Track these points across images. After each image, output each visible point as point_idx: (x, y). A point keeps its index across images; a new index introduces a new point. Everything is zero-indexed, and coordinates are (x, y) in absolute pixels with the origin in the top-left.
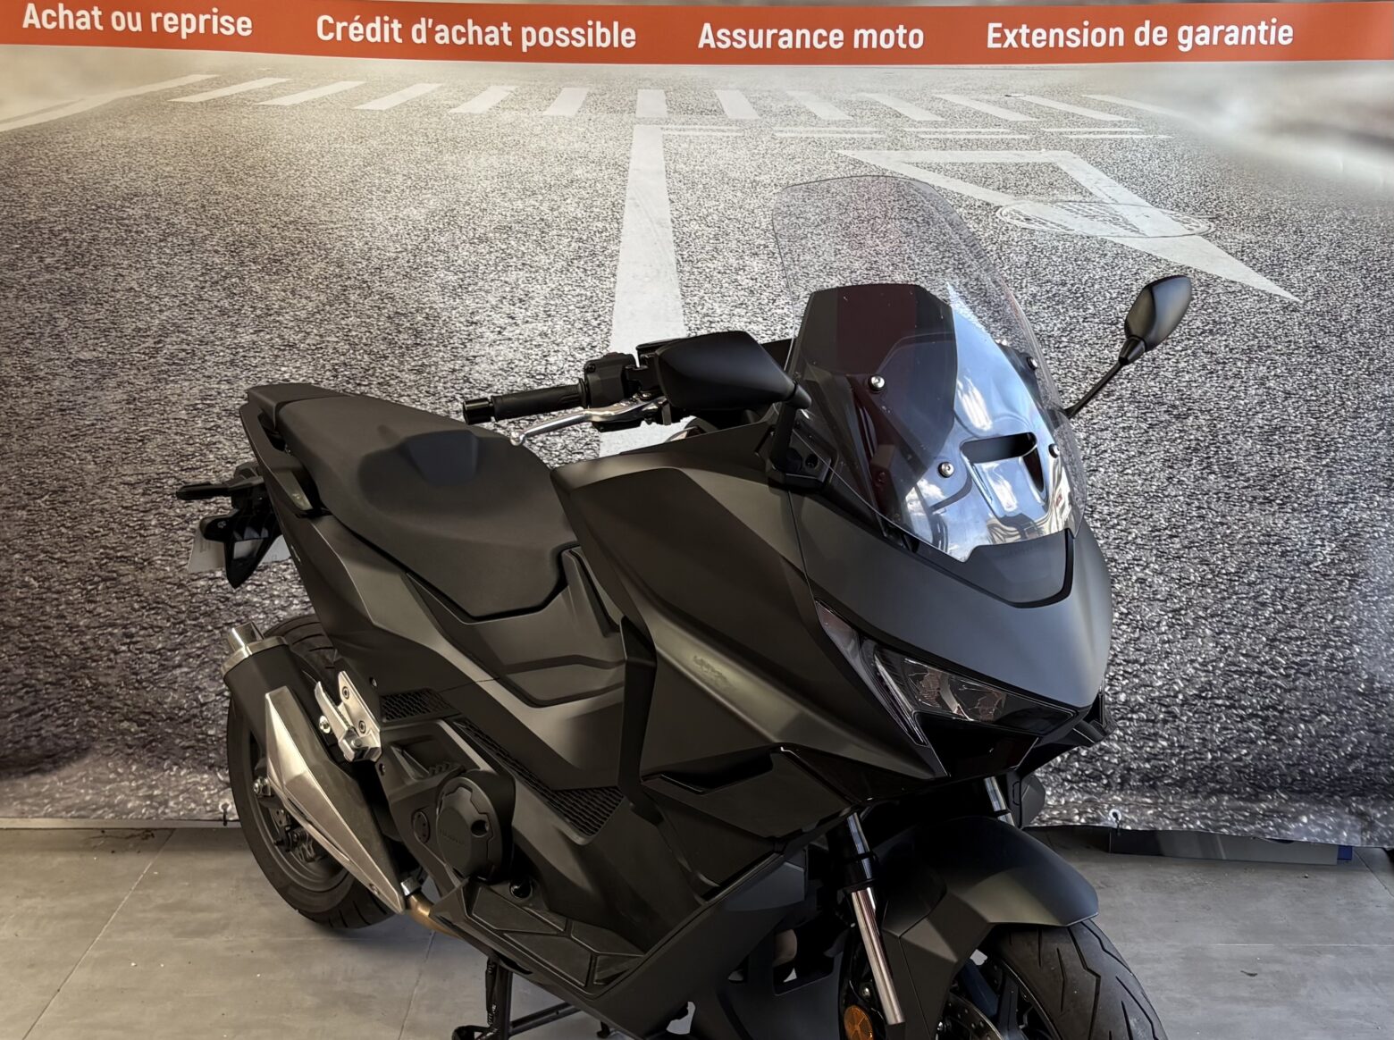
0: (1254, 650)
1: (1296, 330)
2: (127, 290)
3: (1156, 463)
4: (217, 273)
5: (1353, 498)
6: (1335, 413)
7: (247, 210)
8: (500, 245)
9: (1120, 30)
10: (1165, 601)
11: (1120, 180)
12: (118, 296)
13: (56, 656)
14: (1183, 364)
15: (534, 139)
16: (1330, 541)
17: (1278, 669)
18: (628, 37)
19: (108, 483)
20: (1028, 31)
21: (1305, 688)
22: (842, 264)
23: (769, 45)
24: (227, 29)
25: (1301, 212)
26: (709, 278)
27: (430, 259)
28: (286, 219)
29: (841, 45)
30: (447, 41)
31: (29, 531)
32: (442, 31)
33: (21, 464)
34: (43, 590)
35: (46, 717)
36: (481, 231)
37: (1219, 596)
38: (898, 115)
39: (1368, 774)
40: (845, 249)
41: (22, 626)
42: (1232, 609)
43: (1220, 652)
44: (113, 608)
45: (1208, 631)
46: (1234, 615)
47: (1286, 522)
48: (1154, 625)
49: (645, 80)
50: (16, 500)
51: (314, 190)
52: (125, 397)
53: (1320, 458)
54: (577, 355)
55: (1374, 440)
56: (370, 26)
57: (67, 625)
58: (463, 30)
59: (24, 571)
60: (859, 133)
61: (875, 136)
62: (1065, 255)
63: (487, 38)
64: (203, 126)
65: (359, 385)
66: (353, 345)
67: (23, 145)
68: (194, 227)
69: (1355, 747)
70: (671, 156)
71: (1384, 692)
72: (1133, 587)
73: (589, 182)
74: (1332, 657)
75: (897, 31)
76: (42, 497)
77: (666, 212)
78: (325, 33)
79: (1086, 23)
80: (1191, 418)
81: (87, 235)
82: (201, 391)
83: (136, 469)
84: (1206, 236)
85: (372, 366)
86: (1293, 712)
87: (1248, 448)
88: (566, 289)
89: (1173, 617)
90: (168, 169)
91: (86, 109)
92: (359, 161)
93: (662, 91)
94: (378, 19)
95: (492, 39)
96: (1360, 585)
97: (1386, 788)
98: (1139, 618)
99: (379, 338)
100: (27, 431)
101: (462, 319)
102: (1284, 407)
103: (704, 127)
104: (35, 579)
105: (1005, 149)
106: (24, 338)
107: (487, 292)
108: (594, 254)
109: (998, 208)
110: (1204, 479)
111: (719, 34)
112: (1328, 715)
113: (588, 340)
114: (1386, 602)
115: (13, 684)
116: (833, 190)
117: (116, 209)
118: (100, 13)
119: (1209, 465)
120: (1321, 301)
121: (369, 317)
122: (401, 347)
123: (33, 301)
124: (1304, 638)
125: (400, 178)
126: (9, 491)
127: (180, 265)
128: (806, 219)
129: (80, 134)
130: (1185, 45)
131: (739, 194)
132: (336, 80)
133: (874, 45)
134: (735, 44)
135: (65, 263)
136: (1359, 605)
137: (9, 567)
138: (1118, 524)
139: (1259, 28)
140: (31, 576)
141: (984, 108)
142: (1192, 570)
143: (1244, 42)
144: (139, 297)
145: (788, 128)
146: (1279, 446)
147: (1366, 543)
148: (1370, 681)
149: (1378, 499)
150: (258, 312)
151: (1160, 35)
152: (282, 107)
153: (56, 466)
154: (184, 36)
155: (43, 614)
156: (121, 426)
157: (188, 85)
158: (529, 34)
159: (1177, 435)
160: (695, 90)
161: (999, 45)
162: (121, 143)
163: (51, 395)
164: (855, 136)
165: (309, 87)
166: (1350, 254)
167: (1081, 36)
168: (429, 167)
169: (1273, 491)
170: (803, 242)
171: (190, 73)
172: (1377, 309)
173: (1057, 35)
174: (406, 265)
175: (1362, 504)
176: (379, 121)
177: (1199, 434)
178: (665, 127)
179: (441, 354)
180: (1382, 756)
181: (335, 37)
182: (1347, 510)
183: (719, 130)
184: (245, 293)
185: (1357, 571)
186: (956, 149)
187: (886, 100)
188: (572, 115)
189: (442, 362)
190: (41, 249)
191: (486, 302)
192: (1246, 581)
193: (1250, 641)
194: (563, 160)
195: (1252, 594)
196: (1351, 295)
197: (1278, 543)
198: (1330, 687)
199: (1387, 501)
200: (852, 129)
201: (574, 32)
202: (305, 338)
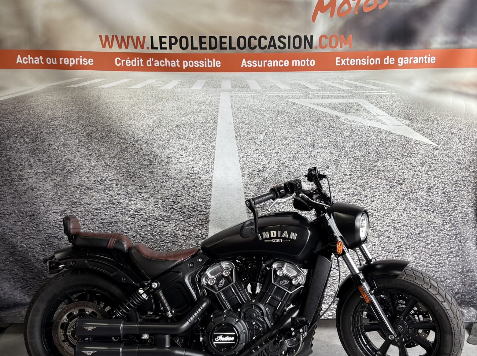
0: (425, 259)
1: (438, 156)
2: (53, 149)
3: (393, 199)
4: (83, 143)
5: (456, 209)
6: (450, 182)
7: (93, 122)
8: (177, 132)
9: (379, 59)
10: (396, 243)
11: (380, 108)
12: (50, 151)
13: (33, 269)
14: (401, 167)
15: (188, 97)
16: (449, 223)
17: (433, 265)
18: (218, 64)
19: (48, 213)
20: (349, 60)
21: (442, 271)
22: (290, 136)
23: (264, 66)
24: (85, 63)
25: (439, 117)
27: (154, 137)
28: (106, 125)
29: (288, 65)
30: (158, 65)
31: (22, 229)
32: (157, 62)
33: (19, 207)
34: (28, 248)
35: (30, 289)
36: (171, 127)
37: (413, 241)
38: (307, 88)
39: (462, 298)
40: (291, 131)
41: (21, 260)
42: (418, 246)
43: (414, 260)
44: (51, 253)
45: (410, 252)
47: (434, 217)
48: (393, 251)
49: (224, 77)
50: (18, 219)
51: (115, 115)
52: (53, 184)
53: (445, 197)
54: (203, 167)
55: (463, 191)
56: (133, 61)
57: (36, 259)
58: (164, 62)
59: (22, 242)
60: (294, 93)
61: (299, 94)
62: (362, 132)
63: (172, 64)
64: (78, 95)
65: (132, 178)
66: (129, 165)
67: (17, 102)
68: (75, 128)
69: (458, 290)
70: (233, 102)
71: (467, 272)
72: (386, 239)
73: (206, 111)
74: (450, 261)
75: (306, 61)
76: (26, 217)
77: (232, 120)
78: (118, 63)
79: (368, 57)
80: (404, 184)
81: (39, 131)
82: (78, 181)
83: (57, 208)
84: (408, 125)
86: (438, 279)
87: (422, 194)
88: (199, 146)
89: (399, 248)
90: (66, 109)
91: (38, 90)
93: (230, 81)
94: (135, 58)
95: (173, 65)
96: (459, 237)
97: (468, 303)
98: (387, 248)
99: (138, 162)
100: (21, 196)
101: (165, 156)
102: (434, 180)
103: (244, 92)
104: (25, 244)
105: (342, 98)
106: (19, 166)
107: (173, 147)
108: (208, 134)
109: (340, 117)
110: (408, 204)
111: (248, 62)
112: (449, 280)
113: (207, 162)
114: (467, 243)
115: (19, 278)
116: (286, 112)
117: (49, 123)
118: (43, 58)
119: (410, 200)
120: (446, 146)
121: (135, 156)
122: (145, 166)
123: (22, 153)
124: (441, 255)
125: (144, 111)
126: (15, 216)
127: (71, 140)
128: (278, 121)
129: (36, 98)
130: (400, 64)
131: (255, 114)
132: (122, 79)
133: (299, 65)
134: (253, 66)
135: (32, 141)
136: (458, 244)
137: (16, 241)
138: (381, 219)
139: (425, 58)
140: (24, 244)
141: (335, 85)
142: (404, 233)
143: (420, 62)
144: (57, 151)
145: (272, 92)
146: (432, 193)
147: (460, 224)
148: (463, 268)
149: (464, 209)
150: (97, 155)
151: (392, 61)
152: (104, 88)
153: (31, 207)
154: (71, 66)
155: (28, 256)
156: (52, 194)
157: (72, 82)
158: (185, 63)
159: (399, 190)
160: (240, 80)
161: (339, 65)
162: (50, 101)
163: (29, 184)
164: (293, 94)
165: (113, 81)
166: (454, 131)
167: (366, 61)
168: (153, 107)
169: (430, 207)
170: (277, 129)
171: (74, 78)
172: (463, 148)
173: (358, 61)
174: (146, 139)
175: (459, 211)
176: (137, 92)
177: (407, 189)
178: (231, 92)
179: (159, 167)
180: (467, 293)
181: (121, 65)
182: (454, 213)
183: (248, 93)
184: (93, 149)
185: (458, 233)
186: (326, 98)
187: (303, 83)
188: (200, 89)
189: (159, 170)
190: (24, 136)
191: (174, 150)
192: (422, 236)
193: (424, 256)
194: (198, 104)
195: (424, 241)
196: (455, 144)
197: (432, 224)
198: (450, 271)
199: (467, 210)
200: (292, 92)
201: (200, 62)
202: (113, 163)
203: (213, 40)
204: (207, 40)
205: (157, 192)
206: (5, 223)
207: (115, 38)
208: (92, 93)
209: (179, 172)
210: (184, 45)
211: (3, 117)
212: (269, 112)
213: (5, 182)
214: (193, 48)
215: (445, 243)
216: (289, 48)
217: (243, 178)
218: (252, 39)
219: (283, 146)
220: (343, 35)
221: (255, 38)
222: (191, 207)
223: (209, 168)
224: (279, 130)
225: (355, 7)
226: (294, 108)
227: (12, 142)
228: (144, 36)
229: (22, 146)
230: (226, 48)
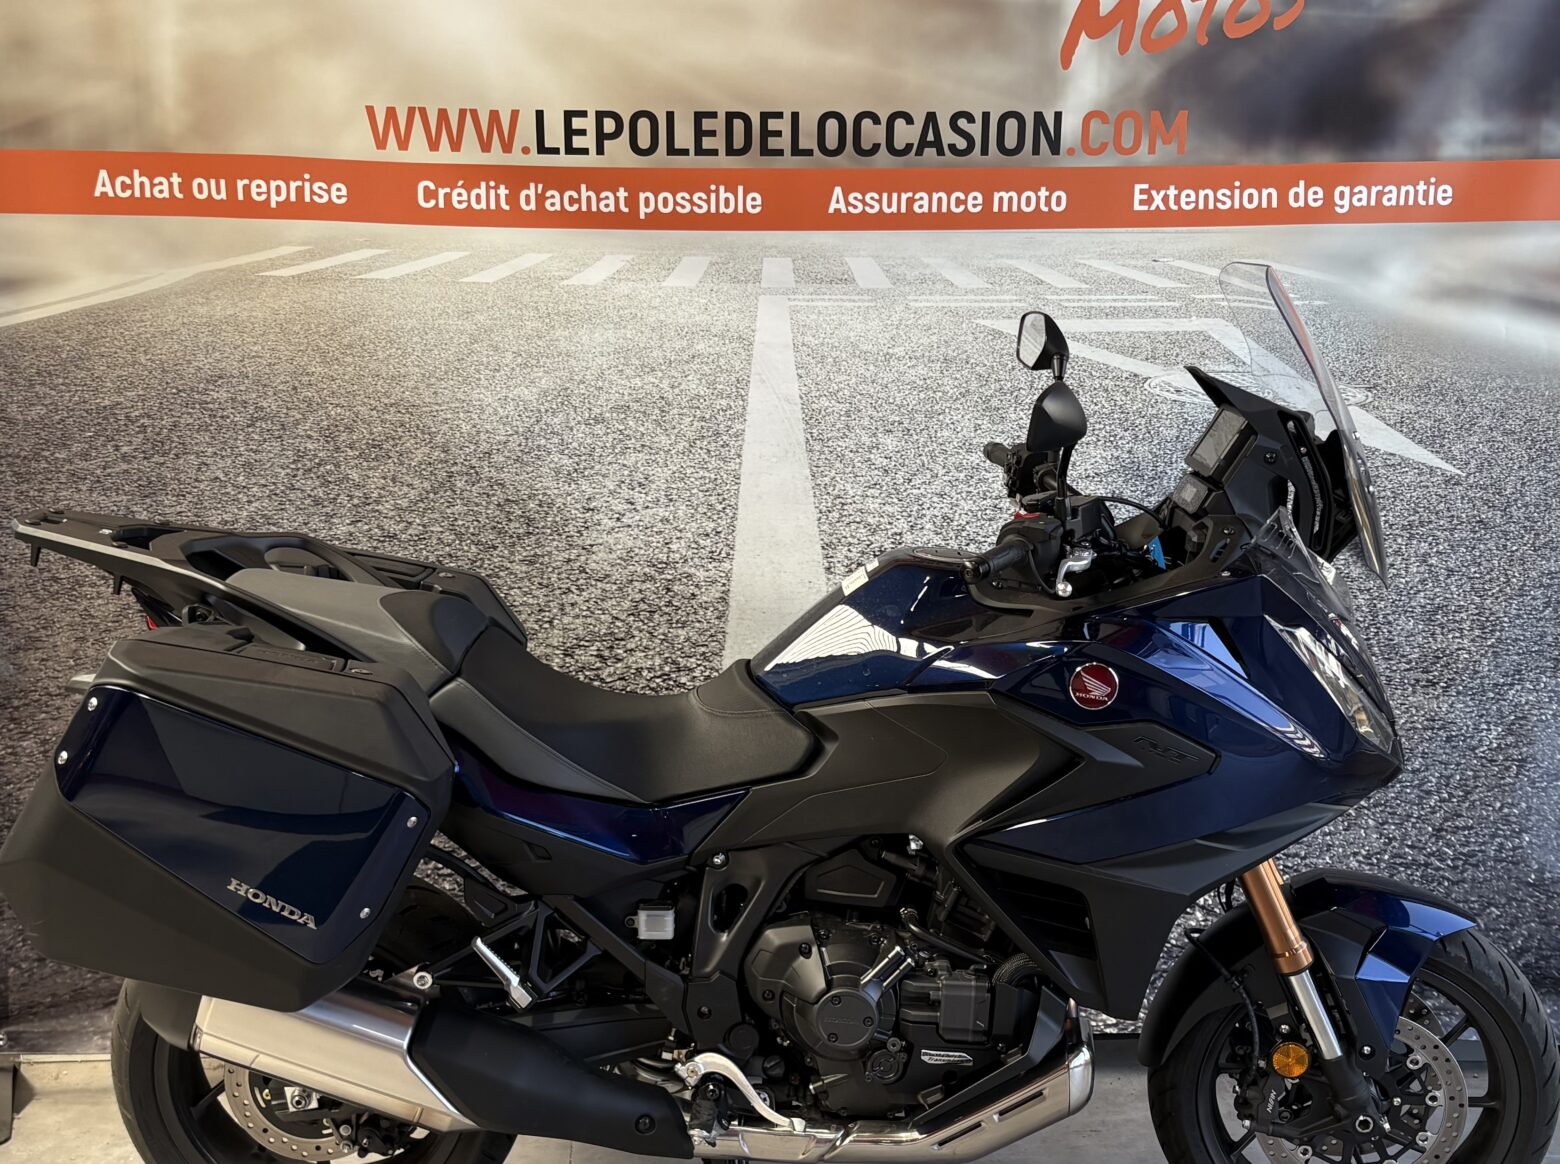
0: (1420, 841)
1: (1459, 504)
2: (211, 480)
4: (310, 460)
5: (1519, 680)
6: (1500, 591)
7: (343, 392)
8: (617, 425)
9: (1273, 191)
11: (1272, 349)
12: (202, 486)
15: (654, 312)
16: (1496, 725)
17: (1445, 860)
18: (753, 203)
20: (1176, 192)
21: (1473, 880)
23: (903, 210)
25: (1462, 381)
26: (841, 458)
27: (543, 442)
28: (386, 401)
29: (979, 208)
30: (558, 207)
32: (553, 197)
36: (596, 411)
38: (1040, 283)
39: (1539, 968)
40: (985, 424)
43: (1385, 843)
45: (1370, 821)
46: (1398, 804)
47: (1451, 706)
49: (771, 247)
51: (417, 369)
53: (1485, 638)
54: (701, 542)
55: (1541, 619)
56: (475, 192)
58: (576, 196)
60: (998, 301)
61: (1015, 304)
63: (602, 204)
64: (294, 302)
66: (459, 536)
67: (95, 324)
68: (285, 411)
69: (1526, 940)
70: (799, 328)
71: (1554, 882)
73: (712, 357)
74: (1501, 847)
75: (1039, 194)
77: (794, 389)
78: (427, 200)
79: (1237, 184)
81: (167, 421)
84: (1362, 407)
85: (481, 556)
87: (1409, 628)
88: (689, 471)
90: (255, 348)
91: (164, 284)
92: (465, 338)
93: (790, 259)
94: (483, 184)
95: (607, 206)
96: (1528, 771)
97: (1557, 982)
99: (488, 527)
101: (578, 506)
102: (1447, 585)
103: (834, 297)
105: (1154, 317)
108: (717, 434)
109: (1147, 379)
111: (851, 198)
112: (1497, 908)
113: (712, 525)
114: (1555, 788)
116: (973, 361)
117: (198, 393)
118: (180, 180)
120: (1485, 474)
121: (477, 505)
122: (511, 537)
123: (108, 493)
124: (1472, 828)
125: (509, 356)
127: (270, 452)
128: (943, 392)
129: (159, 311)
130: (1342, 207)
131: (872, 368)
132: (440, 250)
133: (1015, 209)
134: (868, 209)
135: (144, 452)
136: (1527, 792)
139: (1418, 187)
141: (1131, 274)
143: (1402, 203)
144: (225, 487)
145: (924, 297)
146: (1442, 626)
147: (1533, 727)
148: (1541, 871)
149: (1544, 679)
150: (356, 501)
151: (1315, 197)
152: (382, 281)
154: (273, 205)
157: (278, 258)
158: (647, 200)
160: (824, 257)
161: (1145, 208)
162: (204, 320)
164: (994, 305)
165: (410, 258)
166: (1513, 424)
167: (1232, 198)
168: (540, 343)
169: (1436, 673)
170: (941, 417)
171: (280, 245)
172: (1541, 482)
173: (1206, 197)
174: (518, 448)
175: (1528, 685)
176: (486, 295)
178: (792, 297)
179: (555, 543)
180: (1554, 949)
181: (437, 204)
182: (1513, 692)
183: (850, 300)
184: (341, 481)
185: (1525, 755)
186: (1101, 318)
187: (1028, 268)
188: (693, 286)
189: (556, 552)
190: (117, 437)
191: (604, 487)
192: (1410, 768)
193: (1415, 831)
194: (684, 333)
195: (1417, 782)
196: (1516, 467)
197: (1442, 728)
198: (1500, 878)
199: (1554, 682)
200: (991, 298)
201: (695, 197)
202: (406, 528)
203: (738, 124)
204: (719, 124)
205: (547, 626)
206: (50, 722)
207: (417, 117)
208: (340, 297)
209: (621, 558)
210: (644, 142)
211: (50, 374)
212: (914, 362)
213: (51, 586)
214: (672, 150)
215: (1484, 789)
216: (985, 151)
217: (830, 576)
218: (867, 123)
219: (961, 472)
220: (1158, 113)
221: (876, 120)
222: (659, 673)
223: (720, 545)
224: (947, 421)
225: (1199, 23)
226: (997, 348)
227: (76, 455)
228: (513, 111)
229: (109, 471)
230: (780, 153)
